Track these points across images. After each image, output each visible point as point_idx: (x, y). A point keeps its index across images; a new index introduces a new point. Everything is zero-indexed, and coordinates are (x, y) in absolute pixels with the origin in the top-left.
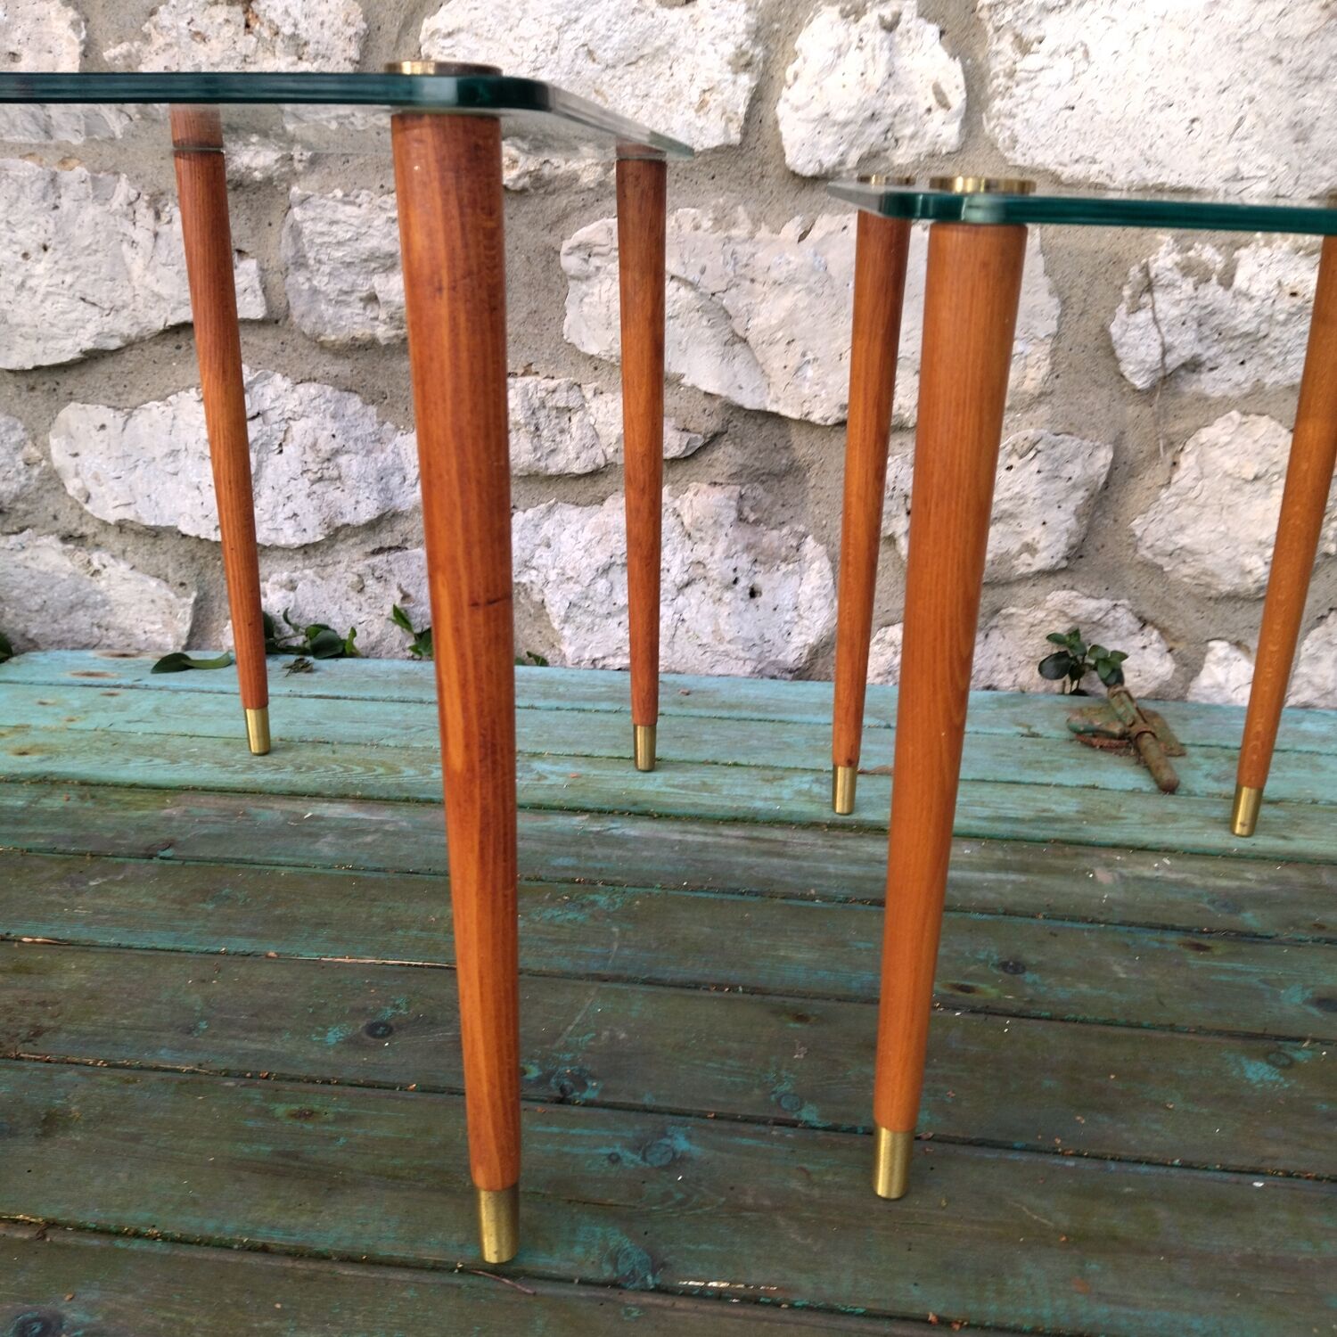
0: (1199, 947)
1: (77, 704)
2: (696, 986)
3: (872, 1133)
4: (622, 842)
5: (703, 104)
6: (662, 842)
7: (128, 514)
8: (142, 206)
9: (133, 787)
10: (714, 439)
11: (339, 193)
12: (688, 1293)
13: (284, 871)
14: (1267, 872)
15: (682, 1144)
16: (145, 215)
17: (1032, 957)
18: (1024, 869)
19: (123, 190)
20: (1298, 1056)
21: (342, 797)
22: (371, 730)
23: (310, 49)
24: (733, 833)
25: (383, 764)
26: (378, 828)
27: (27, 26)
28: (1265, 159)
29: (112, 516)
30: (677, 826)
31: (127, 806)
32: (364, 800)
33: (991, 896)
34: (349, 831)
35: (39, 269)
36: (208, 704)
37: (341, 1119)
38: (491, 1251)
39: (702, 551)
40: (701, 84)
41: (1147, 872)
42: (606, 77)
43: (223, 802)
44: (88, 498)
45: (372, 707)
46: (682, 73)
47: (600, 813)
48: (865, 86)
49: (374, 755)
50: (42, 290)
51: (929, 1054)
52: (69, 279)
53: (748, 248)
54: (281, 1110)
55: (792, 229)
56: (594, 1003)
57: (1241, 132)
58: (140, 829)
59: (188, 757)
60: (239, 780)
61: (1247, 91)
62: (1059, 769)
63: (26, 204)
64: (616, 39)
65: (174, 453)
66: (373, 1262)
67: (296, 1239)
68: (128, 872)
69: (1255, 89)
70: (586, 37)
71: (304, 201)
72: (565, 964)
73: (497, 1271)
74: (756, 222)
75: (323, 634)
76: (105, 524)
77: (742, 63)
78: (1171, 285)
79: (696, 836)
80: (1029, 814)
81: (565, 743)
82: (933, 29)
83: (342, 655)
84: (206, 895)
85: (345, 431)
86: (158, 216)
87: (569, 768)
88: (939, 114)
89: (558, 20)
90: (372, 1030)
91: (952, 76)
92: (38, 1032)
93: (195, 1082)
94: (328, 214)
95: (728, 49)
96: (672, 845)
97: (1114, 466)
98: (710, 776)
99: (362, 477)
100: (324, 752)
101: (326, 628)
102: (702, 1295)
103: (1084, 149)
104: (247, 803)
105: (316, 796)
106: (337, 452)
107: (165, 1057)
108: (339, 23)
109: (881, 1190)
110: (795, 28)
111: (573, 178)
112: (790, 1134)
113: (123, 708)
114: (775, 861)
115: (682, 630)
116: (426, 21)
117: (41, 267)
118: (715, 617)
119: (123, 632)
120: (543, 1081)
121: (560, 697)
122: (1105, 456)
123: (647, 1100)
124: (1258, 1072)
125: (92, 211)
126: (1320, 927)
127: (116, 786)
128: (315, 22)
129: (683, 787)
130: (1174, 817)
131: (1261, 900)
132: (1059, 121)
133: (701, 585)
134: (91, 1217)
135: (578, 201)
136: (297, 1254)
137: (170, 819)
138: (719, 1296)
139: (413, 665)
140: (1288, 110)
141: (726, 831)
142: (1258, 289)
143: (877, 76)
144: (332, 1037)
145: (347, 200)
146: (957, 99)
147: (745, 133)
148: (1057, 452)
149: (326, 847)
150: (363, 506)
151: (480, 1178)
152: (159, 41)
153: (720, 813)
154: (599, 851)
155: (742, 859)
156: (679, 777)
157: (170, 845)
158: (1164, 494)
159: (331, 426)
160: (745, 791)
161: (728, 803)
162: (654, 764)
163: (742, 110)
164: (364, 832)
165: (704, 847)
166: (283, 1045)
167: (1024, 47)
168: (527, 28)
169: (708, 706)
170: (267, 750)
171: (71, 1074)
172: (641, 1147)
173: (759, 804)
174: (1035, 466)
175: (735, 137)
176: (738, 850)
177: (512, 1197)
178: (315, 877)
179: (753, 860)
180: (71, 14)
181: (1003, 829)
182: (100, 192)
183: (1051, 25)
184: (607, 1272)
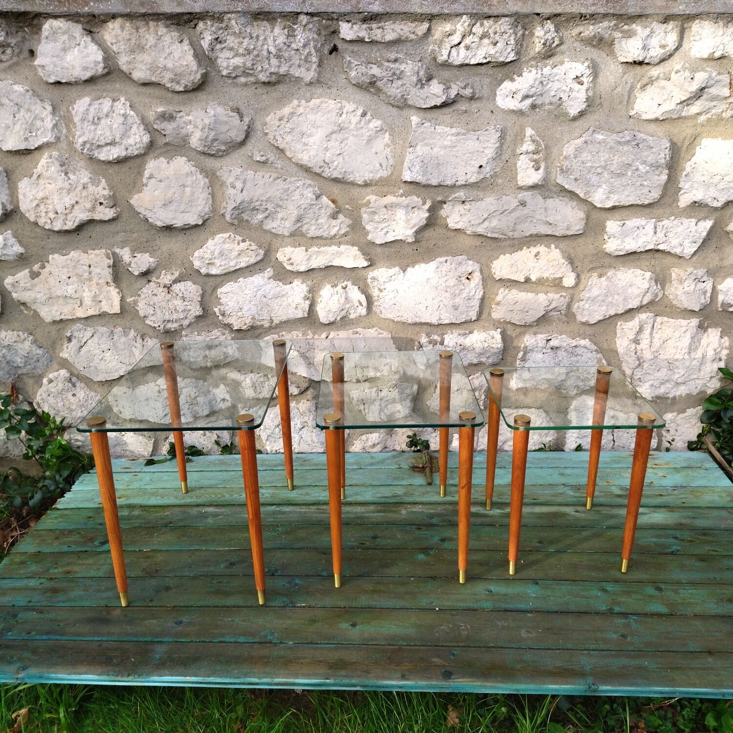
0: (419, 529)
1: (127, 479)
2: (302, 548)
3: (333, 576)
4: (284, 513)
5: (296, 308)
6: (295, 512)
7: (133, 417)
8: (138, 338)
9: (154, 506)
10: (307, 389)
11: (196, 333)
12: (298, 607)
13: (201, 528)
14: (443, 507)
15: (297, 581)
16: (139, 340)
17: (380, 535)
18: (384, 511)
19: (132, 333)
20: (431, 553)
21: (210, 505)
22: (213, 482)
23: (187, 299)
24: (313, 508)
25: (219, 494)
26: (222, 514)
27: (105, 293)
28: (447, 315)
29: (128, 418)
30: (299, 507)
31: (155, 512)
32: (217, 506)
33: (374, 520)
34: (215, 515)
35: (108, 355)
36: (165, 477)
37: (227, 582)
38: (261, 602)
39: (306, 419)
40: (295, 303)
41: (414, 510)
42: (270, 301)
43: (180, 509)
44: (121, 413)
45: (213, 474)
46: (290, 300)
47: (279, 505)
48: (339, 303)
49: (217, 491)
50: (108, 360)
51: (342, 559)
52: (117, 357)
53: (312, 341)
54: (214, 582)
55: (324, 336)
56: (279, 554)
57: (440, 308)
58: (161, 519)
59: (166, 495)
60: (182, 502)
61: (440, 299)
62: (403, 480)
63: (104, 339)
64: (272, 293)
65: (147, 399)
66: (238, 607)
67: (223, 604)
68: (163, 530)
69: (442, 298)
70: (264, 293)
71: (186, 336)
72: (272, 546)
73: (262, 606)
74: (314, 334)
75: (194, 449)
76: (125, 420)
77: (306, 298)
78: (427, 346)
79: (304, 509)
80: (389, 495)
81: (270, 483)
82: (356, 288)
83: (200, 455)
84: (184, 536)
85: (199, 391)
86: (143, 340)
87: (270, 491)
88: (360, 307)
89: (255, 290)
90: (230, 564)
91: (363, 298)
92: (157, 571)
93: (195, 578)
94: (193, 339)
95: (302, 295)
96: (297, 512)
97: (419, 389)
98: (308, 490)
99: (204, 403)
100: (202, 491)
101: (194, 447)
102: (300, 607)
103: (399, 314)
104: (186, 509)
105: (204, 505)
106: (196, 397)
107: (187, 573)
108: (195, 292)
109: (336, 586)
110: (320, 289)
111: (262, 326)
112: (320, 578)
113: (141, 480)
114: (323, 515)
115: (302, 441)
116: (219, 290)
117: (108, 354)
118: (312, 436)
119: (131, 452)
120: (269, 572)
121: (267, 465)
122: (415, 387)
123: (291, 574)
124: (421, 557)
125: (123, 339)
126: (450, 521)
127: (150, 507)
128: (188, 292)
129: (301, 494)
130: (428, 492)
131: (439, 515)
132: (392, 307)
133: (307, 428)
134: (182, 604)
135: (264, 331)
136: (224, 607)
137: (168, 515)
138: (304, 607)
139: (222, 457)
140: (451, 303)
141: (311, 507)
142: (451, 344)
143: (342, 300)
144: (222, 566)
145: (198, 335)
146: (365, 303)
147: (309, 314)
148: (402, 387)
149: (210, 521)
150: (204, 411)
151: (258, 589)
152: (143, 296)
153: (310, 502)
154: (279, 516)
155: (315, 515)
156: (300, 491)
157: (171, 523)
158: (434, 395)
159: (195, 390)
160: (317, 495)
161: (313, 499)
162: (294, 488)
163: (307, 309)
164: (219, 515)
165: (306, 512)
166: (212, 569)
167: (381, 291)
168: (247, 292)
169: (310, 465)
170: (187, 492)
171: (168, 579)
172: (289, 583)
173: (321, 498)
174: (397, 390)
175: (306, 315)
176: (314, 512)
177: (264, 592)
178: (209, 529)
179: (318, 515)
180: (117, 290)
181: (382, 500)
182: (126, 334)
183: (387, 285)
184: (283, 604)
